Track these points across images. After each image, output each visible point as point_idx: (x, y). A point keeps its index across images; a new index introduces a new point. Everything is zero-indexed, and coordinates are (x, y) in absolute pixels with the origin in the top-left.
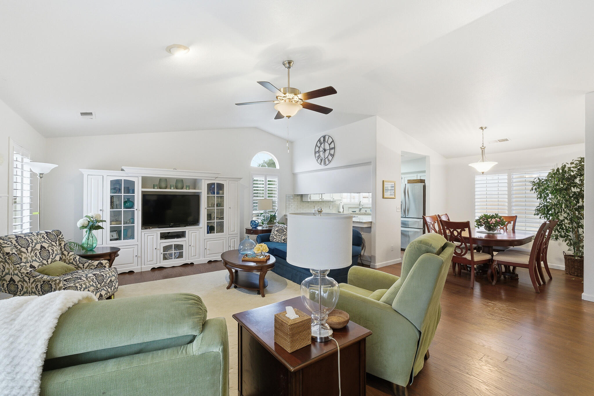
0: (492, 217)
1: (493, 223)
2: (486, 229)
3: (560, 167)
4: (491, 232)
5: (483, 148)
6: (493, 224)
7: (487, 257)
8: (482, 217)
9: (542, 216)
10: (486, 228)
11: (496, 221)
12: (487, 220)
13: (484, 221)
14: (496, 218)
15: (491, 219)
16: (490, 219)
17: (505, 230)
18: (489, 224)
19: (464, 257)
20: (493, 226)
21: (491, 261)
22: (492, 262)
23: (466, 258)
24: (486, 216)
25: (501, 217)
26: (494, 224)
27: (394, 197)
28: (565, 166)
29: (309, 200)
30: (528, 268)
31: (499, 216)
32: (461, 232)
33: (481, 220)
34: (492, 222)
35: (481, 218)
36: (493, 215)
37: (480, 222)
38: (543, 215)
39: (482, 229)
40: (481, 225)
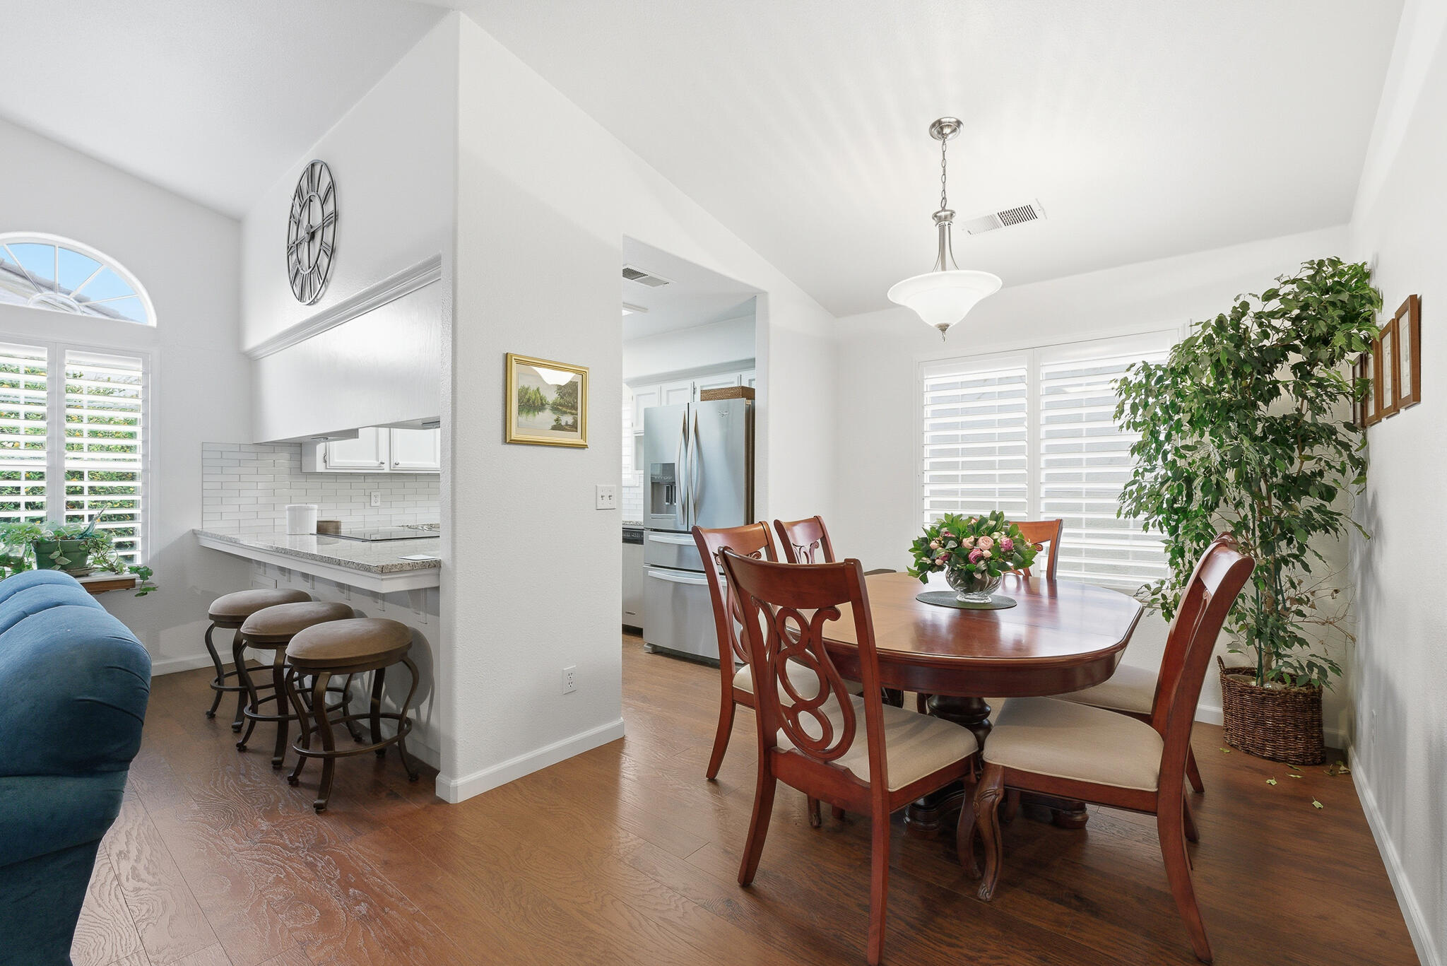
0: (979, 528)
1: (981, 558)
2: (953, 584)
3: (1228, 313)
4: (975, 598)
5: (943, 214)
6: (982, 565)
7: (958, 745)
8: (938, 532)
9: (1151, 521)
10: (955, 581)
11: (996, 547)
12: (960, 543)
13: (944, 546)
14: (996, 535)
15: (976, 540)
16: (972, 538)
17: (1021, 577)
18: (967, 560)
19: (841, 762)
20: (983, 572)
21: (975, 764)
22: (980, 778)
23: (847, 773)
24: (952, 521)
25: (1016, 524)
26: (988, 560)
27: (581, 442)
28: (1245, 306)
29: (320, 468)
30: (1155, 813)
31: (1007, 523)
32: (818, 619)
33: (933, 544)
34: (976, 552)
35: (934, 533)
36: (983, 521)
37: (929, 552)
38: (1158, 515)
39: (939, 581)
40: (934, 567)
